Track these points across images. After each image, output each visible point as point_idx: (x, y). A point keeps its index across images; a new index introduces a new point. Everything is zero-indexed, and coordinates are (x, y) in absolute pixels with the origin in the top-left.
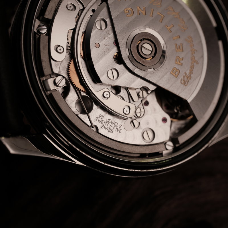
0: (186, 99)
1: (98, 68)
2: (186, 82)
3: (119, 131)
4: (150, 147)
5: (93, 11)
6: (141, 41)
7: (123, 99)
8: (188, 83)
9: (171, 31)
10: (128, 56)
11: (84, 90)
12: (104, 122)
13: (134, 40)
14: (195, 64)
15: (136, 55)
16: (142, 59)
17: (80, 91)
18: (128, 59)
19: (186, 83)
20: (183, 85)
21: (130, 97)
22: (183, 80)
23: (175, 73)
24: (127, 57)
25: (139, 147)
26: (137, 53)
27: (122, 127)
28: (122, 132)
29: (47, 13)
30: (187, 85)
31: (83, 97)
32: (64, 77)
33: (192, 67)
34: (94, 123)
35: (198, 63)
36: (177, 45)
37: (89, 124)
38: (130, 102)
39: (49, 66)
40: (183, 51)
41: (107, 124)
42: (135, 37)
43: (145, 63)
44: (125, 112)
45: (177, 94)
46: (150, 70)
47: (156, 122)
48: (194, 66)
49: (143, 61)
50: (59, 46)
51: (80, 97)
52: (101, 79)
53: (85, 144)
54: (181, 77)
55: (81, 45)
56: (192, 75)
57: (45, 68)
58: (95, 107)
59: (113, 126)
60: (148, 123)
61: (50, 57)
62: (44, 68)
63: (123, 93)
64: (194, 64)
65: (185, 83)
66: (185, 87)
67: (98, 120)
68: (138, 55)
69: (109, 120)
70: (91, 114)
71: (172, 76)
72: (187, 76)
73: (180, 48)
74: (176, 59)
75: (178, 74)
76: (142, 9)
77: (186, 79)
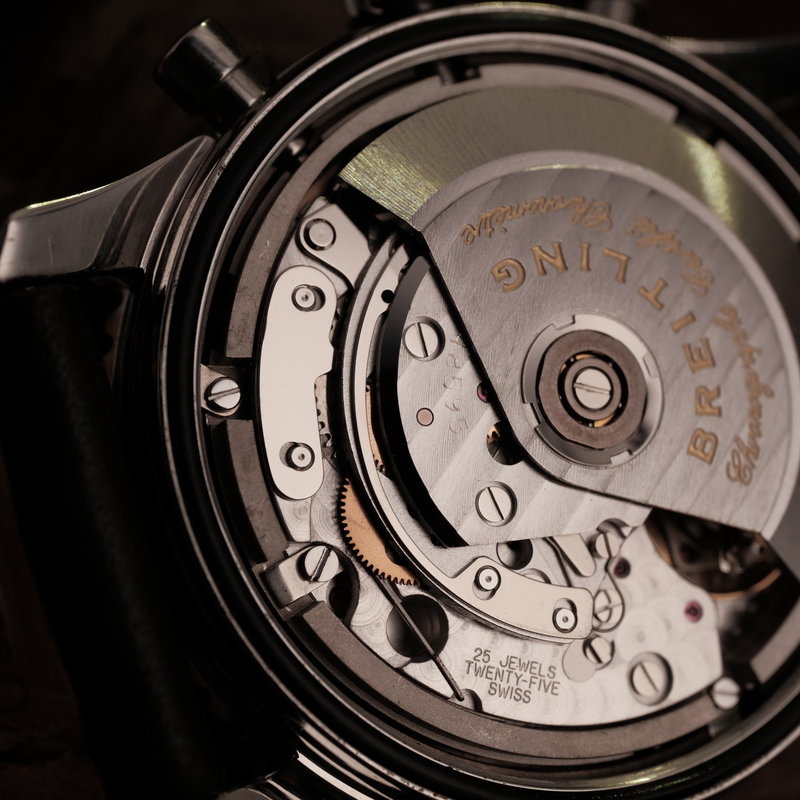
0: (758, 530)
2: (747, 471)
3: (551, 688)
4: (665, 719)
5: (387, 296)
7: (547, 580)
8: (750, 472)
9: (662, 306)
10: (535, 429)
11: (406, 577)
12: (494, 671)
13: (543, 371)
14: (763, 399)
15: (562, 420)
16: (582, 427)
17: (393, 584)
18: (538, 440)
19: (745, 475)
20: (737, 484)
21: (565, 563)
22: (736, 466)
23: (703, 446)
24: (532, 433)
25: (628, 729)
26: (565, 413)
27: (559, 671)
28: (560, 690)
29: (232, 339)
30: (750, 480)
31: (409, 601)
32: (330, 548)
33: (756, 412)
34: (463, 685)
35: (771, 394)
36: (692, 348)
37: (447, 691)
38: (570, 585)
39: (276, 523)
40: (714, 364)
41: (506, 674)
42: (547, 358)
43: (596, 440)
44: (562, 625)
45: (724, 521)
46: (616, 460)
47: (668, 625)
48: (760, 407)
49: (590, 436)
50: (295, 445)
51: (398, 602)
52: (460, 532)
53: (449, 769)
54: (724, 457)
55: (370, 426)
56: (760, 442)
57: (264, 536)
58: (453, 620)
59: (527, 676)
60: (641, 638)
61: (272, 490)
62: (258, 534)
63: (541, 557)
64: (759, 399)
65: (742, 475)
66: (744, 488)
67: (472, 670)
68: (569, 419)
69: (510, 661)
70: (445, 656)
71: (695, 461)
72: (745, 450)
73: (701, 357)
74: (698, 399)
75: (714, 449)
76: (551, 251)
77: (744, 461)
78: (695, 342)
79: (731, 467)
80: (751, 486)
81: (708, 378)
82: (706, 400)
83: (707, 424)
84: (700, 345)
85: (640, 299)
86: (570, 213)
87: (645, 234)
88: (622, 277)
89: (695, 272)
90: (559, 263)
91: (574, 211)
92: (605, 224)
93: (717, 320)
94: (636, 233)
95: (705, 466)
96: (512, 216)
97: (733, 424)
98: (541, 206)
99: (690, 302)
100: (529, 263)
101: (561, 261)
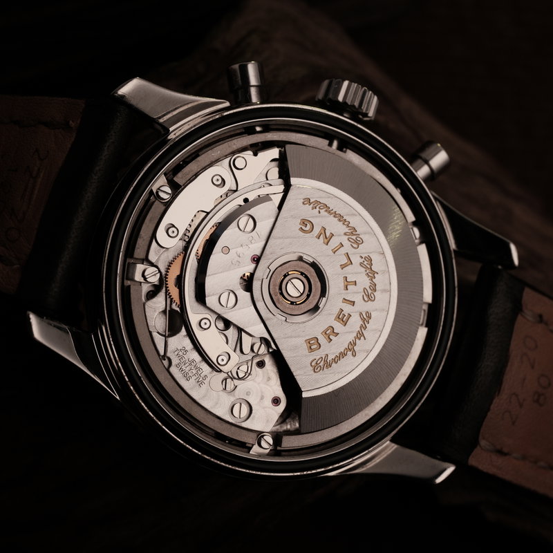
0: (303, 390)
1: (210, 283)
2: (319, 368)
3: (200, 383)
5: (246, 200)
7: (227, 343)
9: (347, 289)
11: (179, 303)
12: (184, 360)
15: (274, 285)
17: (171, 300)
19: (317, 369)
20: (312, 368)
21: (239, 342)
22: (317, 363)
27: (208, 379)
28: (203, 386)
29: (180, 175)
30: (318, 372)
31: (172, 311)
32: (160, 271)
33: (343, 355)
34: (169, 354)
35: (354, 355)
36: (343, 312)
37: (162, 353)
38: (235, 351)
39: (146, 247)
40: (345, 325)
41: (188, 364)
44: (219, 361)
47: (262, 398)
50: (173, 226)
51: (168, 308)
52: (207, 299)
54: (317, 355)
56: (334, 365)
57: (139, 248)
58: (183, 331)
59: (194, 372)
60: (248, 394)
63: (232, 333)
64: (349, 353)
65: (315, 368)
66: (312, 372)
67: (176, 353)
69: (193, 361)
70: (171, 340)
71: (305, 346)
72: (326, 361)
73: (343, 318)
74: (327, 330)
75: (315, 350)
76: (328, 235)
77: (322, 364)
78: (346, 312)
79: (315, 361)
80: (316, 374)
81: (338, 327)
82: (330, 333)
83: (322, 340)
84: (347, 315)
85: (342, 280)
86: (347, 230)
87: (365, 263)
88: (343, 267)
89: (370, 291)
90: (326, 241)
91: (349, 231)
92: (355, 246)
93: (361, 314)
94: (363, 259)
95: (306, 351)
96: (326, 211)
97: (331, 349)
98: (340, 218)
99: (358, 298)
100: (317, 230)
101: (328, 240)
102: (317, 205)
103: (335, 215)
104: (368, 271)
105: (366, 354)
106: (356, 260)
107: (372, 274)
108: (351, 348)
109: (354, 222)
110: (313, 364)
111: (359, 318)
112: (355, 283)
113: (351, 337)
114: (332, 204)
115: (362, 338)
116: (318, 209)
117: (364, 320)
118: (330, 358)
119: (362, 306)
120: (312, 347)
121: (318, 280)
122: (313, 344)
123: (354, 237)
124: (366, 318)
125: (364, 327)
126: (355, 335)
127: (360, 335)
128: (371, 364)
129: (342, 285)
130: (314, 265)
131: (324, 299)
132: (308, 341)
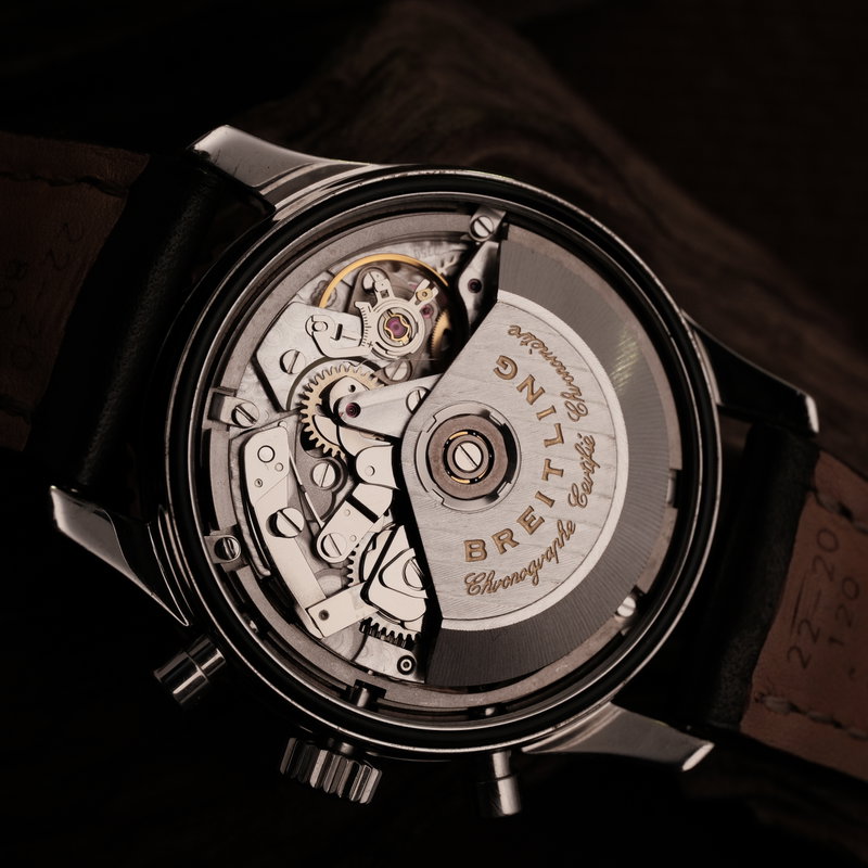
0: (444, 616)
2: (477, 589)
6: (470, 432)
8: (478, 592)
9: (547, 479)
15: (437, 445)
16: (440, 461)
19: (473, 590)
20: (465, 586)
22: (475, 581)
30: (473, 594)
33: (518, 578)
35: (535, 583)
36: (533, 513)
40: (531, 533)
45: (437, 588)
48: (523, 579)
54: (478, 568)
56: (501, 589)
64: (528, 576)
65: (473, 586)
66: (465, 592)
71: (463, 550)
72: (489, 581)
73: (530, 522)
74: (503, 533)
75: (477, 559)
76: (536, 389)
77: (482, 584)
78: (537, 513)
79: (473, 577)
80: (469, 596)
81: (520, 533)
82: (506, 539)
83: (491, 547)
84: (537, 518)
85: (542, 463)
86: (567, 389)
87: (584, 446)
88: (549, 443)
89: (581, 491)
90: (531, 397)
91: (570, 392)
92: (574, 416)
93: (560, 522)
94: (582, 440)
95: (463, 558)
96: (542, 352)
97: (502, 564)
98: (561, 369)
99: (561, 497)
100: (521, 378)
101: (534, 397)
102: (530, 340)
103: (554, 361)
104: (585, 459)
105: (554, 586)
106: (571, 437)
107: (590, 465)
108: (534, 570)
109: (580, 379)
110: (469, 580)
111: (556, 527)
112: (561, 472)
113: (537, 554)
114: (553, 345)
115: (554, 559)
116: (529, 347)
117: (562, 532)
118: (497, 578)
119: (564, 511)
120: (473, 555)
121: (505, 453)
122: (475, 549)
123: (575, 403)
124: (566, 530)
125: (559, 543)
126: (544, 552)
127: (551, 554)
128: (558, 603)
129: (541, 471)
130: (505, 430)
131: (509, 486)
132: (469, 544)
